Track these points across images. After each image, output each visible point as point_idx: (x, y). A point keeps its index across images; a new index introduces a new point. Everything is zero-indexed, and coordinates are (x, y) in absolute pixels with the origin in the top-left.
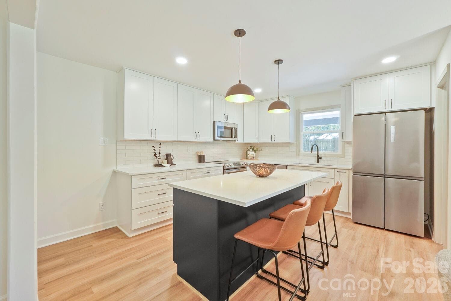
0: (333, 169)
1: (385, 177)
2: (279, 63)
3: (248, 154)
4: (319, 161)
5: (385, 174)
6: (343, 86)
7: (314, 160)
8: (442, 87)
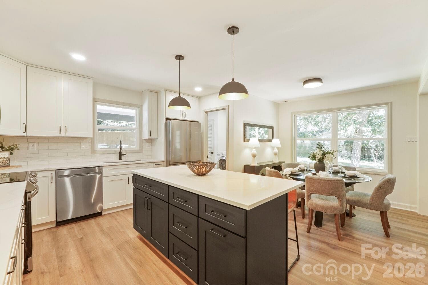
0: (152, 163)
2: (180, 59)
4: (122, 157)
6: (150, 91)
7: (116, 158)
8: (206, 112)
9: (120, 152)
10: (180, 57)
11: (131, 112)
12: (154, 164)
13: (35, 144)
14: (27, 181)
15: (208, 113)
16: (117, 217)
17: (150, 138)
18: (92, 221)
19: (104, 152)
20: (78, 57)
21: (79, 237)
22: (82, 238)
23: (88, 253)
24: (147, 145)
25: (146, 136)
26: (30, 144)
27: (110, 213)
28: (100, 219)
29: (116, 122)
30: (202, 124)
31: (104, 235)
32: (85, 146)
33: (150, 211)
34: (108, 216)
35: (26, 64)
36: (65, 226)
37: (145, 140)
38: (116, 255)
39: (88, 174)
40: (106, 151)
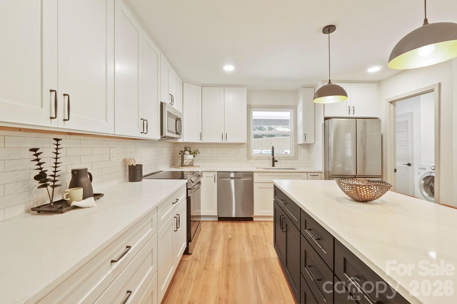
0: (307, 173)
2: (329, 31)
3: (185, 158)
4: (275, 164)
6: (304, 87)
7: (269, 164)
8: (391, 102)
9: (273, 159)
10: (329, 29)
11: (286, 115)
12: (309, 174)
13: (209, 149)
14: (188, 179)
15: (396, 102)
16: (265, 227)
17: (306, 142)
18: (243, 225)
19: (260, 158)
20: (229, 68)
21: (229, 237)
22: (230, 239)
23: (230, 256)
24: (303, 151)
25: (301, 141)
26: (206, 149)
27: (260, 221)
28: (250, 225)
29: (285, 128)
30: (383, 121)
31: (248, 243)
32: (243, 151)
33: (285, 233)
34: (257, 223)
35: (201, 85)
36: (224, 222)
37: (300, 145)
38: (250, 269)
39: (241, 179)
40: (259, 157)
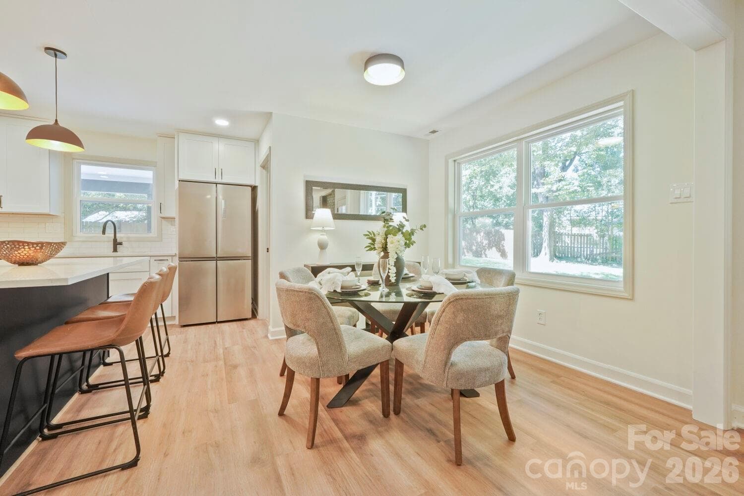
0: (149, 257)
1: (217, 260)
4: (118, 248)
5: (217, 256)
6: (161, 136)
7: (107, 250)
8: (263, 167)
9: (115, 240)
12: (153, 259)
17: (162, 215)
32: (55, 228)
